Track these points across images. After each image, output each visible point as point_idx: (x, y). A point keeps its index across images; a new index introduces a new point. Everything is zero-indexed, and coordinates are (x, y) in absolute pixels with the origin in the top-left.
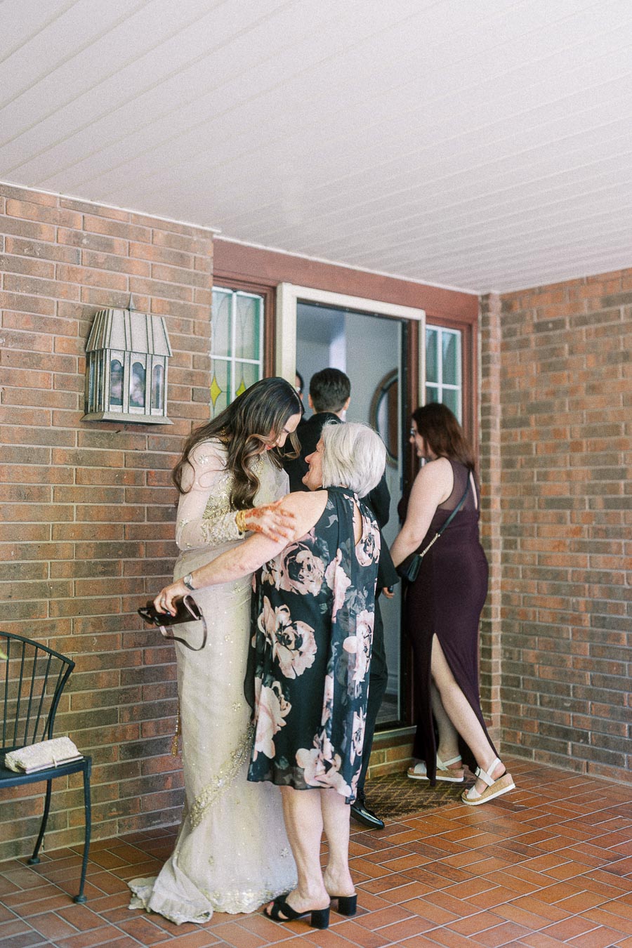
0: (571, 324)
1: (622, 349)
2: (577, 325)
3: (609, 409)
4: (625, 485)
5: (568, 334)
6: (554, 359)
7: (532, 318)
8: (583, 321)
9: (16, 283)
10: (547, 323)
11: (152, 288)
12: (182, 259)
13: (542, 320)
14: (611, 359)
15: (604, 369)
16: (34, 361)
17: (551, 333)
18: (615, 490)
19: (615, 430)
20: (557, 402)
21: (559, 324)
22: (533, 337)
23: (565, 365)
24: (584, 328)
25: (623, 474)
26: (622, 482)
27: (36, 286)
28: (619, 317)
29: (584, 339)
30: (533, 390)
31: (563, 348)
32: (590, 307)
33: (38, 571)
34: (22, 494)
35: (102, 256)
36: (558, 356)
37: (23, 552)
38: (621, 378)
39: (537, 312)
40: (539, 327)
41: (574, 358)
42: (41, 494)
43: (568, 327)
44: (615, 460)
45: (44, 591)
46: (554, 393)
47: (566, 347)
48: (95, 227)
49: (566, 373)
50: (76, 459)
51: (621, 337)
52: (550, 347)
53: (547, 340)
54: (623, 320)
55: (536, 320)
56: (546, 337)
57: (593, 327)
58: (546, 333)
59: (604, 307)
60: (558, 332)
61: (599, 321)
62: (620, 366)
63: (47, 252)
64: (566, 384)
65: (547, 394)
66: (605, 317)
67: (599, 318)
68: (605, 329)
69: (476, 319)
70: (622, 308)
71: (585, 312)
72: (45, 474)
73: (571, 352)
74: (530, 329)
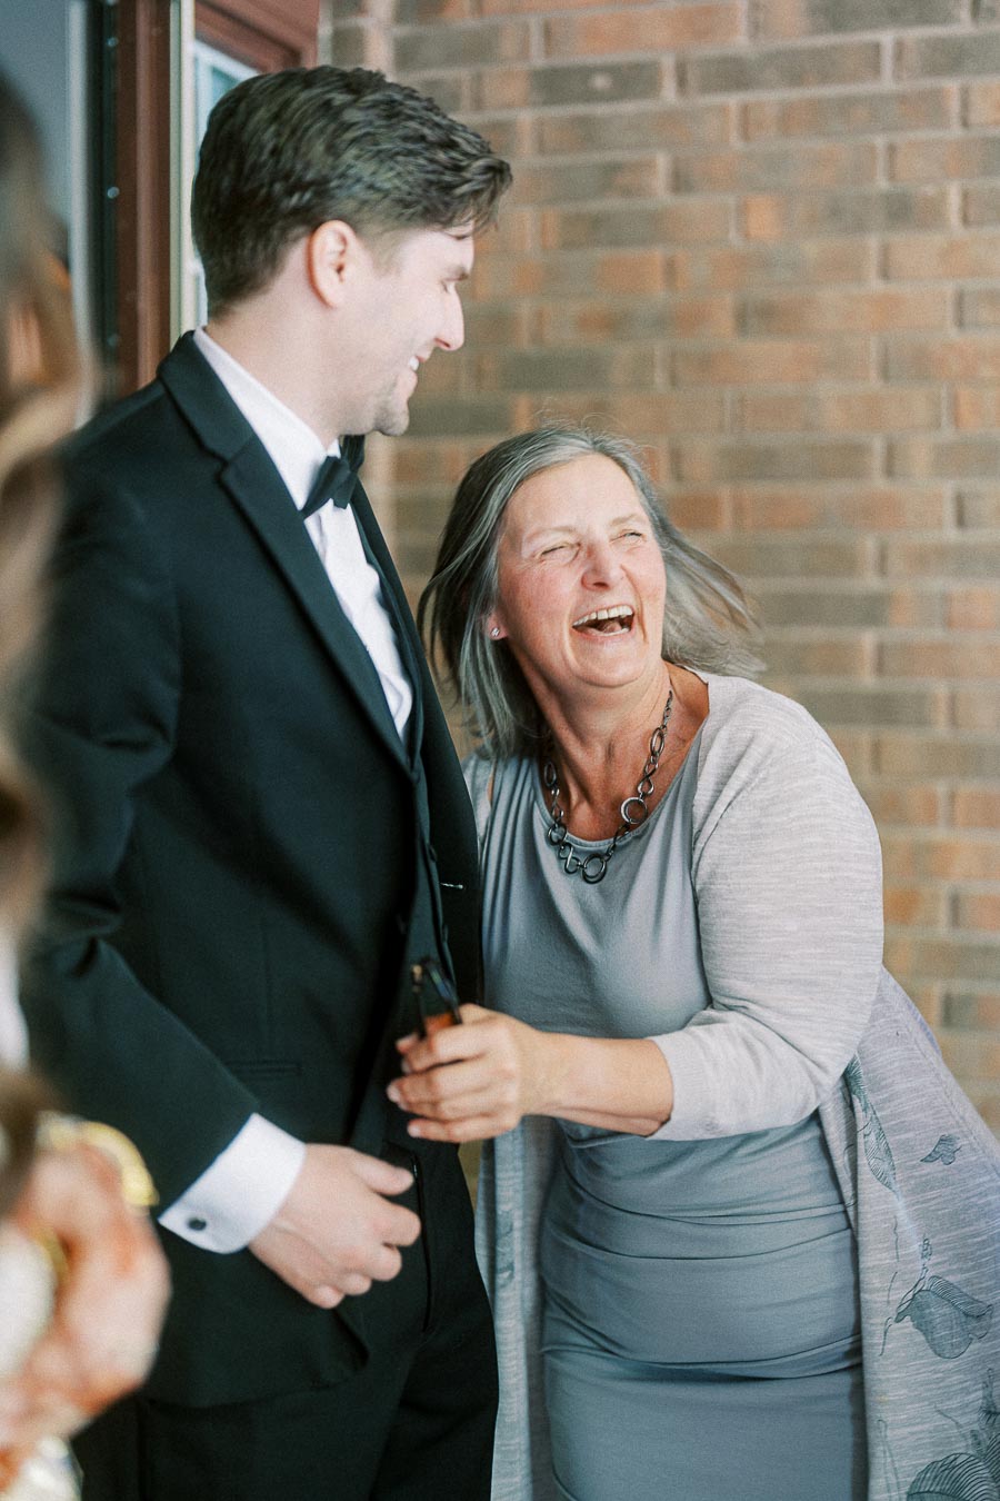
0: (682, 82)
1: (882, 184)
2: (707, 87)
3: (828, 389)
4: (881, 650)
5: (670, 118)
6: (612, 204)
7: (524, 53)
8: (733, 74)
10: (587, 72)
13: (559, 61)
14: (841, 215)
15: (811, 249)
17: (601, 110)
18: (838, 659)
19: (845, 460)
20: (624, 352)
21: (633, 80)
22: (526, 118)
23: (655, 227)
24: (733, 100)
25: (873, 610)
26: (868, 639)
28: (876, 69)
29: (735, 142)
30: (525, 309)
31: (649, 166)
32: (756, 28)
36: (627, 192)
38: (876, 285)
39: (548, 32)
40: (553, 85)
41: (694, 203)
43: (669, 92)
44: (844, 561)
46: (614, 324)
47: (662, 161)
49: (658, 254)
51: (880, 141)
52: (597, 157)
53: (586, 133)
54: (887, 83)
55: (538, 60)
56: (584, 122)
57: (771, 98)
58: (581, 109)
59: (818, 30)
60: (629, 107)
61: (796, 78)
62: (873, 242)
64: (658, 294)
65: (584, 323)
66: (821, 66)
67: (795, 69)
68: (817, 106)
69: (312, 35)
70: (887, 38)
71: (740, 42)
73: (681, 182)
74: (516, 89)
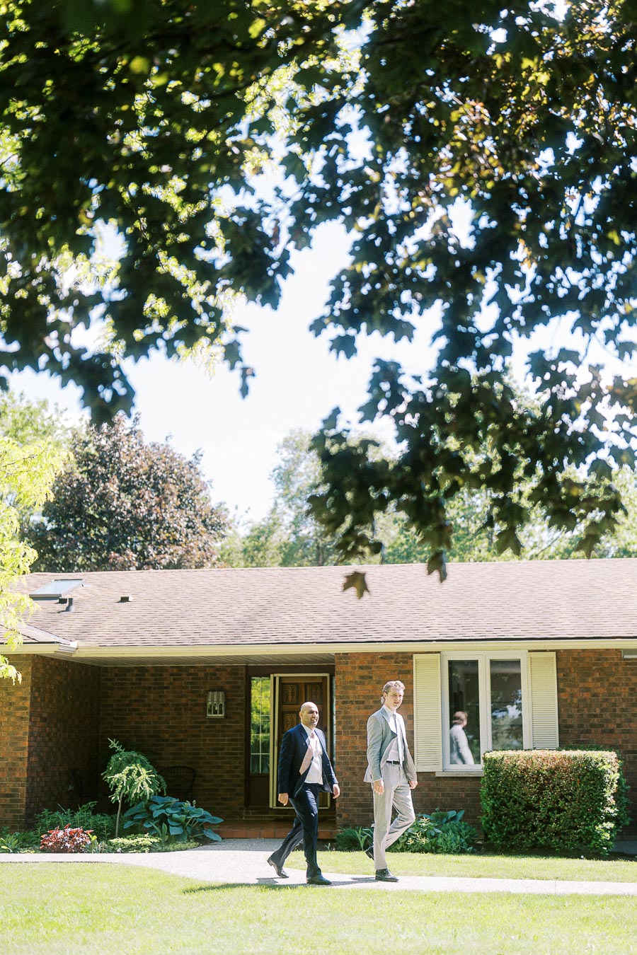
9: (192, 687)
11: (228, 683)
12: (236, 674)
16: (197, 705)
27: (197, 687)
33: (199, 754)
34: (194, 736)
35: (213, 677)
37: (195, 749)
42: (199, 736)
45: (201, 758)
48: (212, 671)
50: (208, 727)
63: (200, 679)
72: (199, 731)
